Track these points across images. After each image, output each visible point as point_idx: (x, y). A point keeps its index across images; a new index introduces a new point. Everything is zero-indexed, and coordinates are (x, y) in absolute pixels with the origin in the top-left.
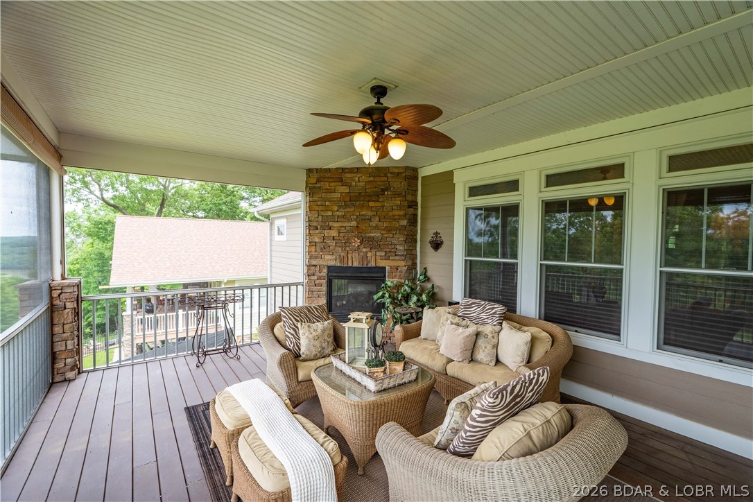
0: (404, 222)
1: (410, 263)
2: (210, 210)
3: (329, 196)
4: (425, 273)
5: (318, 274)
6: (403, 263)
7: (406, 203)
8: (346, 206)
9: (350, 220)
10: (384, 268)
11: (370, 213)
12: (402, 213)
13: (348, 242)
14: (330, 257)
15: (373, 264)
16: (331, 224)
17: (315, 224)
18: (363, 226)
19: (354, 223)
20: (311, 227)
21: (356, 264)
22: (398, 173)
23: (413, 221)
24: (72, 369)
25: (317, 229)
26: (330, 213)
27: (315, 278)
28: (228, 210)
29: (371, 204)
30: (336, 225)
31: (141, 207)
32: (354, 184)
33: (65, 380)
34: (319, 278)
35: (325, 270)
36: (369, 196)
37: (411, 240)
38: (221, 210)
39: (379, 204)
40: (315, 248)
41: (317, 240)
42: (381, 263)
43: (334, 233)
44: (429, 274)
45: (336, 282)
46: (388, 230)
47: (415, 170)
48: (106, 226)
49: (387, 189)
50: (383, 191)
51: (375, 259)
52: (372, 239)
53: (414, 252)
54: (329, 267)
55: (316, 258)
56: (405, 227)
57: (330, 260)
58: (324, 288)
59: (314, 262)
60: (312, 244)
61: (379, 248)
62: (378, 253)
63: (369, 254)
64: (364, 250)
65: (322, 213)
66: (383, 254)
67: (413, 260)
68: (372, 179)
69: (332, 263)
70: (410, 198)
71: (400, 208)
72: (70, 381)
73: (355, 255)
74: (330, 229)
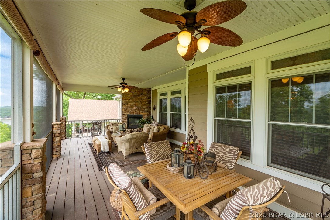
0: (147, 103)
1: (149, 114)
2: (103, 96)
3: (128, 95)
4: (152, 117)
5: (125, 117)
6: (147, 114)
7: (147, 97)
8: (132, 98)
9: (133, 102)
10: (142, 115)
11: (138, 100)
12: (146, 100)
13: (132, 108)
14: (128, 112)
15: (139, 114)
16: (128, 103)
17: (124, 103)
18: (136, 104)
19: (134, 103)
20: (123, 104)
21: (135, 114)
22: (145, 89)
23: (150, 102)
24: (64, 137)
25: (124, 104)
26: (128, 100)
27: (124, 118)
28: (110, 96)
29: (138, 98)
30: (129, 103)
31: (77, 95)
32: (134, 92)
33: (63, 139)
34: (125, 118)
35: (127, 116)
36: (138, 95)
37: (149, 107)
38: (107, 96)
39: (140, 98)
40: (124, 110)
41: (124, 107)
42: (141, 114)
43: (129, 106)
44: (153, 117)
45: (130, 119)
46: (143, 105)
47: (150, 88)
48: (64, 102)
49: (143, 94)
50: (141, 94)
51: (140, 113)
52: (138, 107)
53: (150, 111)
54: (128, 115)
55: (124, 112)
56: (147, 104)
57: (128, 113)
58: (126, 121)
59: (124, 113)
60: (123, 109)
61: (141, 110)
62: (140, 111)
63: (138, 111)
64: (137, 110)
65: (126, 100)
66: (141, 111)
67: (150, 113)
68: (138, 91)
69: (128, 114)
70: (148, 96)
71: (146, 99)
72: (64, 139)
73: (134, 111)
74: (128, 104)
